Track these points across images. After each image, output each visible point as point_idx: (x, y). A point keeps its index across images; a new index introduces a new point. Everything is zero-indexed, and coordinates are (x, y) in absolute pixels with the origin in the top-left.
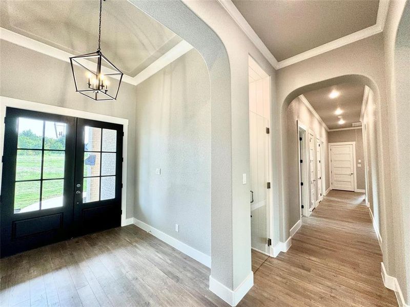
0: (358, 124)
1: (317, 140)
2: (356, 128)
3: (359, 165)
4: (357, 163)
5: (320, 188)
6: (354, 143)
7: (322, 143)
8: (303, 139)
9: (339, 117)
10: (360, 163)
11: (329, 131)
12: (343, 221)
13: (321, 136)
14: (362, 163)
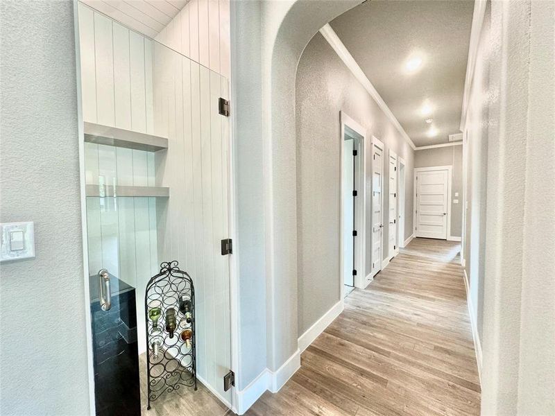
0: (456, 136)
1: (391, 160)
2: (454, 144)
3: (456, 201)
4: (453, 197)
5: (394, 238)
6: (450, 168)
7: (402, 166)
8: (359, 153)
9: (428, 121)
10: (456, 198)
11: (416, 149)
12: (419, 297)
13: (400, 154)
14: (460, 198)
